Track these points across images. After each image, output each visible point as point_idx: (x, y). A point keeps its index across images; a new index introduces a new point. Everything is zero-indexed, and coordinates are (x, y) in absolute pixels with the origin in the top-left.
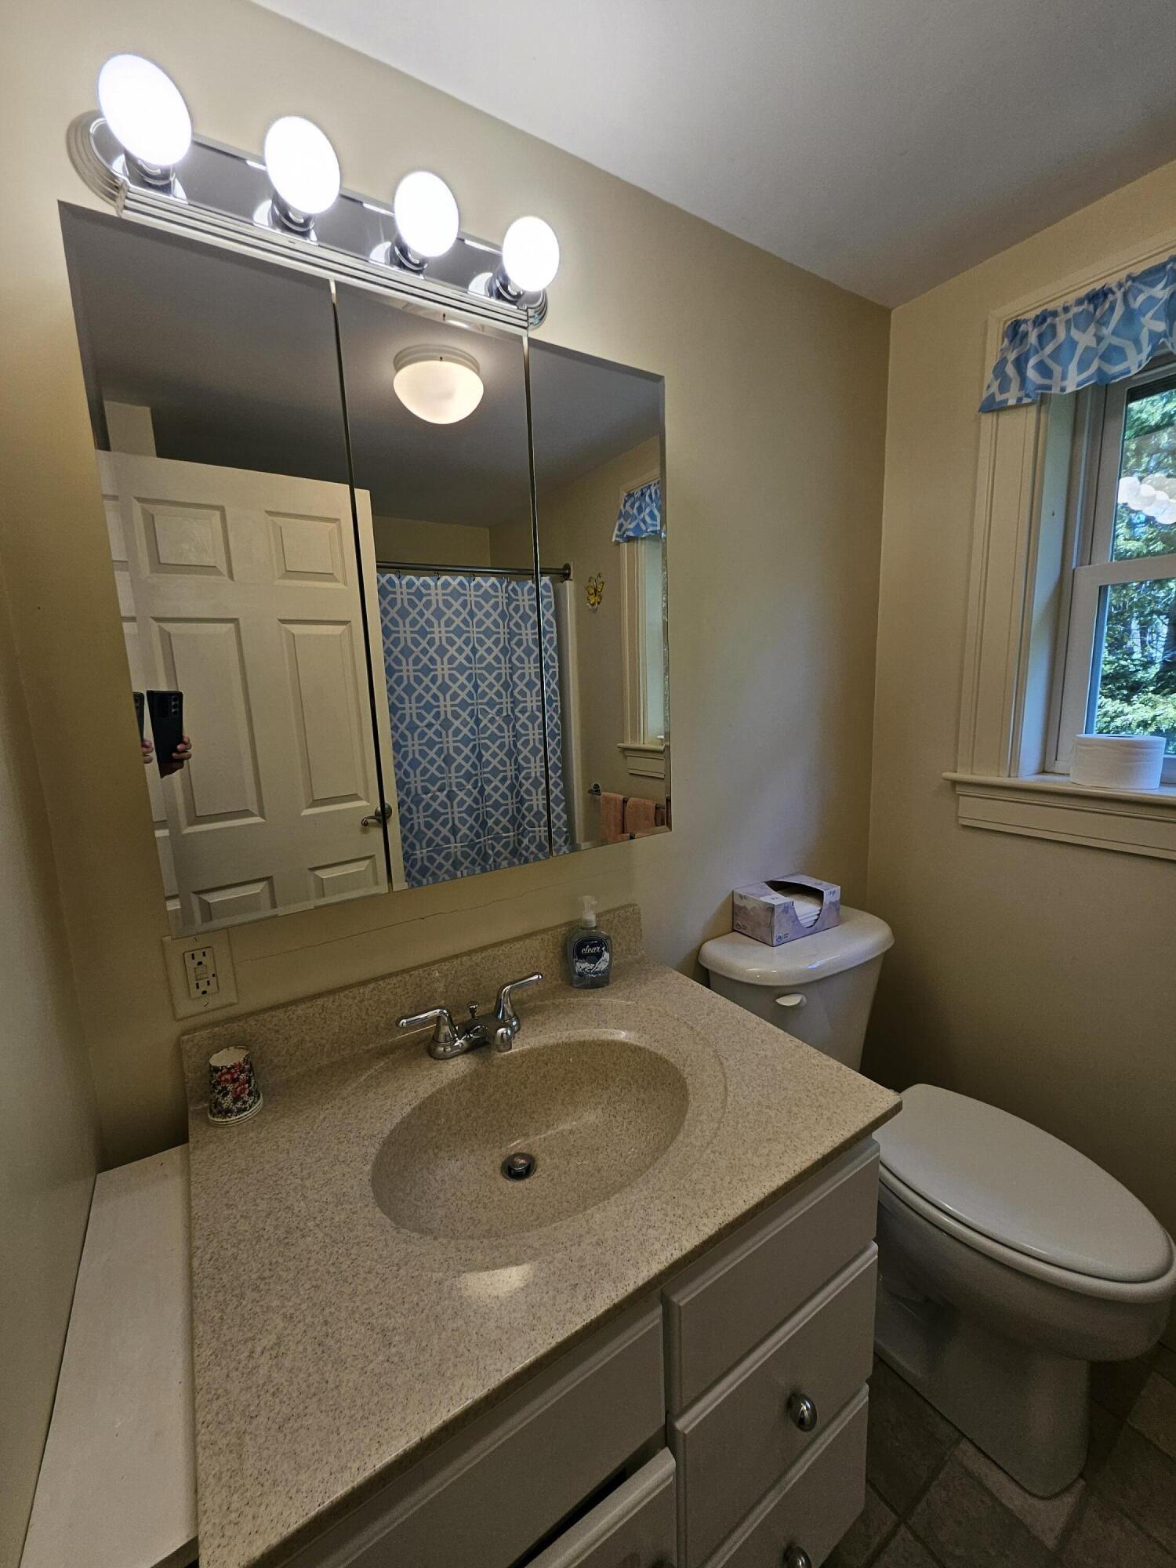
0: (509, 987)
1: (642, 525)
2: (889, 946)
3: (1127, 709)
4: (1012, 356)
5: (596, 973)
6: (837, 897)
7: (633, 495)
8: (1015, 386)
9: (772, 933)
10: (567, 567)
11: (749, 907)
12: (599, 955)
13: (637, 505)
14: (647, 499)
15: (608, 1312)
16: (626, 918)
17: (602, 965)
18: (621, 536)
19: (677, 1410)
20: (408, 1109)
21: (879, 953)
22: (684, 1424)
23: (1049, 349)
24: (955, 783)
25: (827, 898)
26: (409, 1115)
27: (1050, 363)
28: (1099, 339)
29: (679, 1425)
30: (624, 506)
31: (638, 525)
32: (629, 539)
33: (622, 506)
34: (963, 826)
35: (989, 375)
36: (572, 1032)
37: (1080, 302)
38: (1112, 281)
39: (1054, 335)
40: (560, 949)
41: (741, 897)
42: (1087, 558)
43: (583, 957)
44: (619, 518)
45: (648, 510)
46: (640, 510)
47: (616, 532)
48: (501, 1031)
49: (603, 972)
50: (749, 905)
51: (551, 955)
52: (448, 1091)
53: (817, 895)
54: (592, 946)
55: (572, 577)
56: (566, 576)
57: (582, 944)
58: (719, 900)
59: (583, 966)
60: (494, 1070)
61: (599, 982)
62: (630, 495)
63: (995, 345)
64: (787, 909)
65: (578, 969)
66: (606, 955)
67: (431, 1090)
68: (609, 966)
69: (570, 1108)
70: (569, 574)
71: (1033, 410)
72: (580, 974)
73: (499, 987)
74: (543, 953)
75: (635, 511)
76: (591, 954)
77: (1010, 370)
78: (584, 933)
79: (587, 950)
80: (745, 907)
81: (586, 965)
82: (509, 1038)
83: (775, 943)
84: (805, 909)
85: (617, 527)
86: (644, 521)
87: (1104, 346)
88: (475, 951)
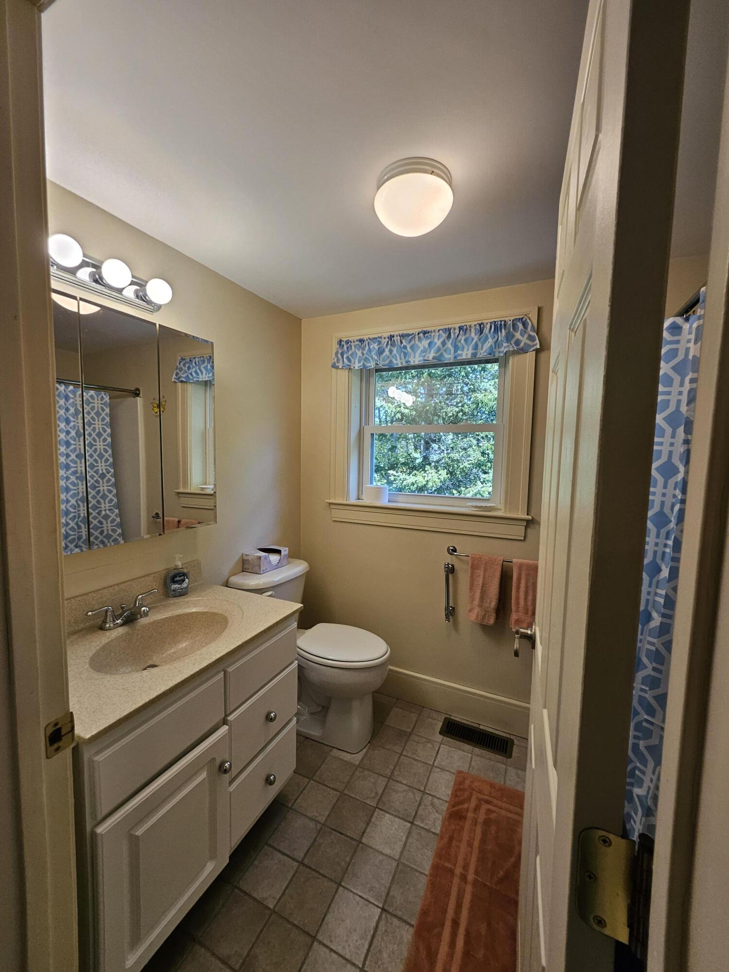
0: (141, 596)
1: (190, 376)
2: (307, 570)
3: (407, 477)
4: (340, 352)
5: (181, 589)
6: (287, 552)
7: (184, 359)
8: (341, 362)
9: (260, 568)
10: (138, 389)
11: (250, 559)
12: (183, 581)
13: (187, 365)
14: (194, 364)
15: (207, 666)
16: (194, 566)
17: (185, 585)
18: (178, 379)
19: (228, 712)
20: (98, 648)
21: (305, 571)
22: (230, 718)
23: (350, 353)
24: (330, 504)
25: (283, 553)
26: (99, 650)
27: (350, 357)
28: (363, 354)
29: (229, 718)
30: (180, 363)
31: (188, 376)
32: (182, 382)
33: (178, 364)
34: (334, 521)
35: (334, 356)
36: (173, 612)
37: (357, 341)
38: (365, 338)
39: (351, 349)
40: (162, 581)
41: (246, 555)
42: (367, 423)
43: (175, 582)
44: (177, 369)
45: (194, 370)
46: (189, 368)
47: (174, 376)
48: (143, 609)
49: (185, 588)
50: (250, 558)
51: (158, 584)
52: (115, 641)
53: (278, 552)
54: (180, 577)
55: (141, 395)
56: (138, 395)
57: (175, 576)
58: (236, 558)
59: (175, 586)
60: (136, 631)
61: (183, 593)
62: (183, 359)
63: (335, 346)
64: (266, 558)
65: (172, 588)
66: (187, 580)
67: (107, 641)
68: (188, 585)
69: (173, 645)
70: (139, 394)
71: (347, 371)
72: (174, 591)
73: (135, 597)
74: (155, 583)
75: (186, 369)
76: (180, 580)
77: (339, 356)
78: (176, 571)
79: (178, 579)
80: (248, 560)
81: (177, 585)
82: (148, 612)
83: (262, 572)
84: (274, 558)
85: (175, 374)
86: (191, 374)
87: (364, 356)
88: (121, 583)
